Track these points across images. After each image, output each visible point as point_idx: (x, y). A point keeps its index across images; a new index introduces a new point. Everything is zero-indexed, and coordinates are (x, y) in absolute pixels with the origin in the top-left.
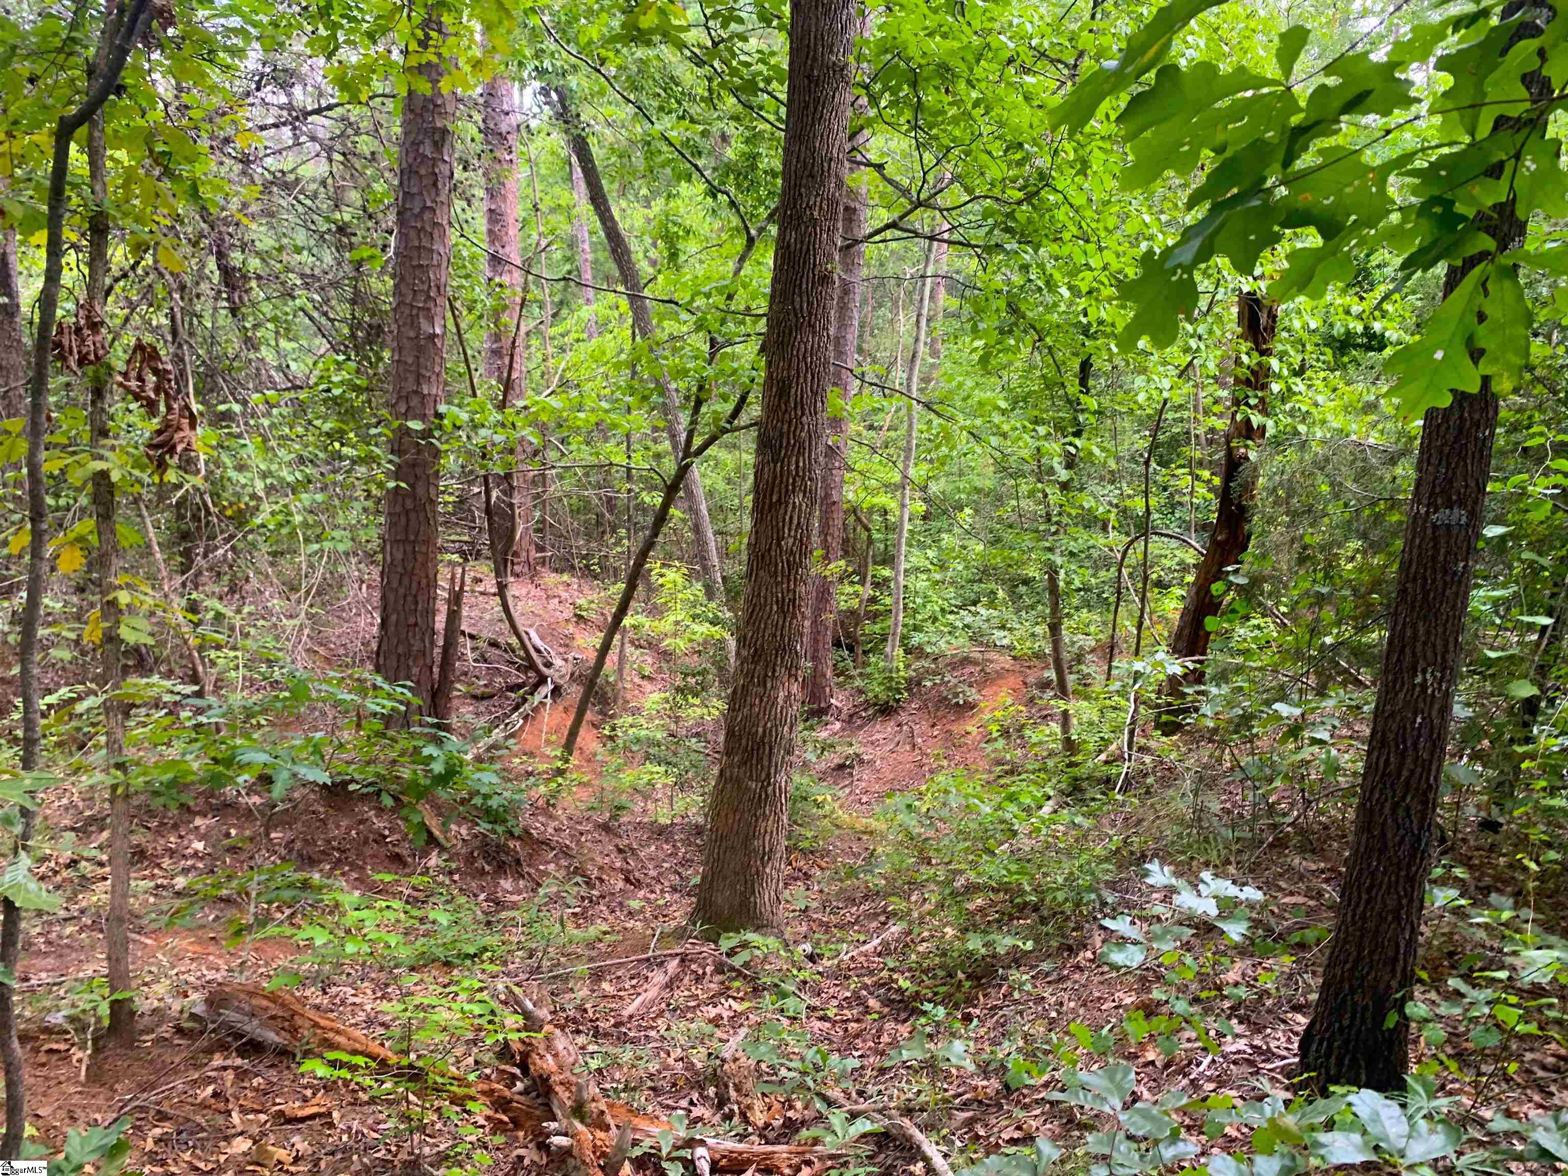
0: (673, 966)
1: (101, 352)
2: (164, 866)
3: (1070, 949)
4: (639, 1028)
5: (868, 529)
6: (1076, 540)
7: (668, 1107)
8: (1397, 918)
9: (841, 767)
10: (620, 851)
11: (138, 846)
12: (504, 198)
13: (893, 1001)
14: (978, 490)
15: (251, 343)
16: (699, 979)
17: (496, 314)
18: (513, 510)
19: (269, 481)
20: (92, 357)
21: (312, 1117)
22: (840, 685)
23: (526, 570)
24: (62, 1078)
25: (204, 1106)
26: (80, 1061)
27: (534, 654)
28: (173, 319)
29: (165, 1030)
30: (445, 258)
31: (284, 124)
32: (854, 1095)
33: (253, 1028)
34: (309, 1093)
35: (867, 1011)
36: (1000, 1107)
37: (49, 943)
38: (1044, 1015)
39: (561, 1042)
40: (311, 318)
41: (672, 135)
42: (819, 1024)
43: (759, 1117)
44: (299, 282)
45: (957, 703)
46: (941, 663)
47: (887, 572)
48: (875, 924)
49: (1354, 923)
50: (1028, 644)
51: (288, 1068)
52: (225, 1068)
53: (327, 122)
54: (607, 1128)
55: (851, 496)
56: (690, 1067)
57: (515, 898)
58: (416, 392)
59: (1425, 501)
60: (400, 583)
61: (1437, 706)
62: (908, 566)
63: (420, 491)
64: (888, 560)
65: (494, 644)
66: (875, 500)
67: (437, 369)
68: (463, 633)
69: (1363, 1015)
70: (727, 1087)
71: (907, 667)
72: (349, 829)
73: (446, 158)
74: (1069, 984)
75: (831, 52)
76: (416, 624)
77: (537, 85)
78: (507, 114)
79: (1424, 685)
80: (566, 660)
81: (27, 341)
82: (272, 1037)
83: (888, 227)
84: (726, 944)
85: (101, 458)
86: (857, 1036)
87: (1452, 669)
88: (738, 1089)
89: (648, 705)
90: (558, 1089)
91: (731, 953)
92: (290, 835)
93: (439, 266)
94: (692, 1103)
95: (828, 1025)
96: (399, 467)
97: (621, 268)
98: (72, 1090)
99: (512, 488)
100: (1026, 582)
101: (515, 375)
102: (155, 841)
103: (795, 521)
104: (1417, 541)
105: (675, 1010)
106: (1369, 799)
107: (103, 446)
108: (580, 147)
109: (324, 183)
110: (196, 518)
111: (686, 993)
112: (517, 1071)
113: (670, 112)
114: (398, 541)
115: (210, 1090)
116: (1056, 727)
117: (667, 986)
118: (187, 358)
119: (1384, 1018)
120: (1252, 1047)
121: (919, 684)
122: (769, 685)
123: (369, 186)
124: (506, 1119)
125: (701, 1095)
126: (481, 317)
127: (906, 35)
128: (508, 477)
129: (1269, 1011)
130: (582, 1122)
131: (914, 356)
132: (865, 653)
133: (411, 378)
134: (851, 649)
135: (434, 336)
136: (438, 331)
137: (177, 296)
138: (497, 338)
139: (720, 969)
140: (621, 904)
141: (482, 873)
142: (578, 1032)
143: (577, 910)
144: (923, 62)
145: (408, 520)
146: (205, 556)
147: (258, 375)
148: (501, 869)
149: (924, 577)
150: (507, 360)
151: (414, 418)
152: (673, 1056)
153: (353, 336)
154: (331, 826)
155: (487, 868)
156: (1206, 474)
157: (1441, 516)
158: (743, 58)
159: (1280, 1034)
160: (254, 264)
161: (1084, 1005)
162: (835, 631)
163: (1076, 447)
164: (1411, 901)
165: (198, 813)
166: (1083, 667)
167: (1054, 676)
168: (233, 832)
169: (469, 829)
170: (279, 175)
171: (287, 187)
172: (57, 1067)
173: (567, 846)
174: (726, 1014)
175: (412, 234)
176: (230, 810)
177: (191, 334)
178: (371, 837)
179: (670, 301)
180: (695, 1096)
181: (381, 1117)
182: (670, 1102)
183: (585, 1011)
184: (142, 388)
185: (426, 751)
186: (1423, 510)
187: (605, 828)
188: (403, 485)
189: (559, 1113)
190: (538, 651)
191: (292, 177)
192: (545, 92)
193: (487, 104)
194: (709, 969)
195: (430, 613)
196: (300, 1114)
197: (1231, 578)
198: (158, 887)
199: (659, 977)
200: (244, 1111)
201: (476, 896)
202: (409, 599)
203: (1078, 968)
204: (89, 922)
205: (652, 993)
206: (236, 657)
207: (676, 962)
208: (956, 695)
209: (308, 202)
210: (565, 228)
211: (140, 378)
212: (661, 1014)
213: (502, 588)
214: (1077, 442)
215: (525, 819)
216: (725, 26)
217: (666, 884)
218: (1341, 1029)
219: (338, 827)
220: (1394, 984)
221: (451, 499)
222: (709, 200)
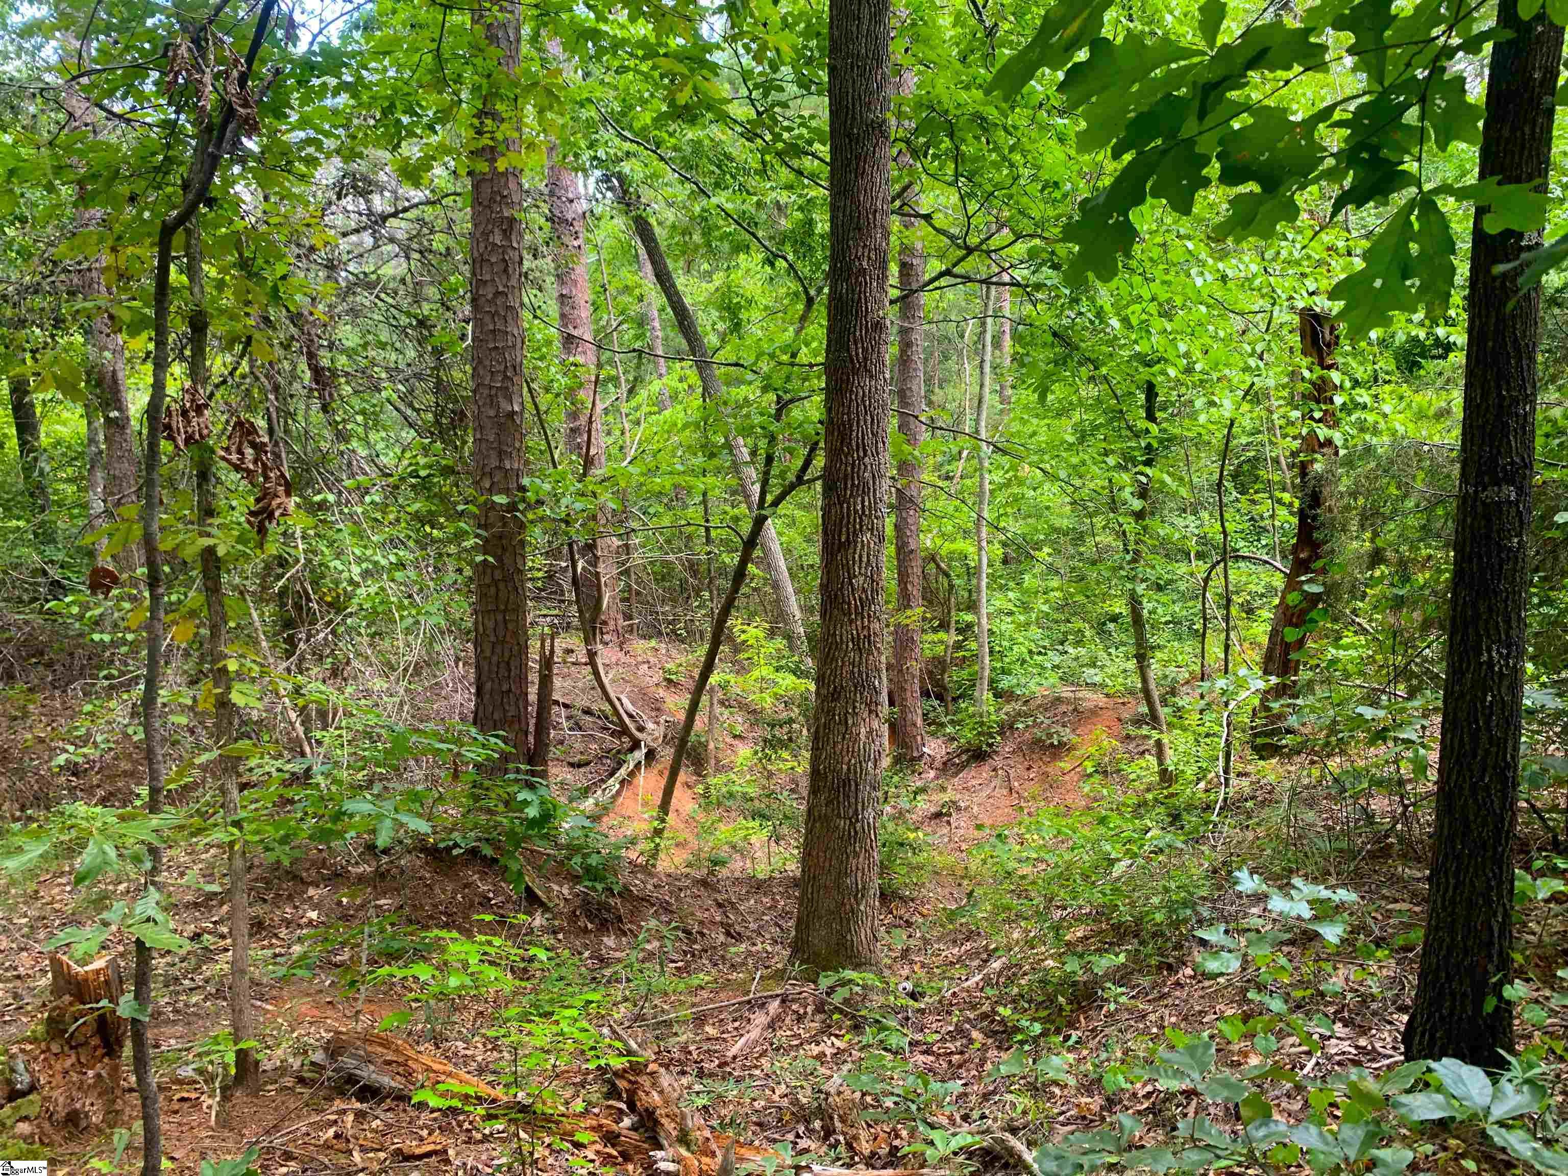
0: (774, 1006)
1: (205, 432)
2: (281, 936)
3: (1170, 967)
4: (744, 1067)
5: (947, 575)
6: (1153, 567)
7: (775, 1141)
8: (1488, 902)
9: (938, 815)
10: (720, 905)
11: (255, 917)
12: (575, 282)
13: (996, 1032)
14: (1056, 530)
15: (342, 436)
16: (800, 1019)
17: (571, 393)
18: (598, 580)
19: (364, 566)
20: (197, 437)
21: (428, 1155)
22: (933, 734)
23: (615, 638)
24: (194, 1124)
25: (327, 1146)
26: (210, 1107)
27: (627, 720)
28: (270, 420)
29: (288, 1081)
30: (519, 340)
31: (365, 229)
32: (958, 1120)
33: (370, 1074)
34: (425, 1133)
35: (971, 1041)
36: (1103, 1119)
37: (176, 1011)
38: (1146, 1031)
39: (666, 1080)
40: (397, 409)
41: (729, 206)
42: (922, 1058)
43: (865, 1147)
44: (384, 375)
45: (1052, 744)
46: (1033, 704)
47: (969, 617)
48: (976, 963)
49: (1444, 908)
50: (1120, 680)
51: (405, 1111)
52: (344, 1112)
53: (403, 224)
54: (713, 1154)
55: (929, 543)
56: (796, 1102)
57: (618, 955)
58: (499, 468)
59: (1472, 481)
60: (493, 653)
61: (1506, 683)
62: (991, 609)
63: (507, 560)
64: (972, 606)
65: (588, 712)
66: (953, 547)
67: (517, 445)
68: (556, 703)
69: (1462, 1003)
70: (832, 1118)
71: (998, 711)
72: (455, 892)
73: (515, 245)
74: (1170, 1001)
75: (869, 110)
76: (510, 691)
77: (598, 173)
78: (571, 201)
79: (1490, 664)
80: (658, 723)
81: (137, 450)
82: (387, 1081)
83: (942, 275)
84: (825, 982)
85: (209, 535)
86: (960, 1066)
87: (1518, 646)
88: (843, 1120)
89: (740, 760)
90: (663, 1120)
91: (831, 991)
92: (398, 901)
93: (514, 346)
94: (798, 1136)
95: (932, 1058)
96: (486, 541)
97: (689, 342)
98: (204, 1134)
99: (597, 558)
100: (1114, 619)
101: (593, 451)
102: (272, 912)
103: (865, 559)
104: (1469, 520)
105: (778, 1049)
106: (1448, 782)
107: (210, 525)
108: (643, 229)
109: (403, 281)
110: (298, 607)
111: (789, 1033)
112: (623, 1106)
113: (727, 188)
114: (489, 612)
115: (331, 1132)
116: (1152, 760)
117: (769, 1027)
118: (283, 455)
119: (1483, 1001)
120: (1357, 1047)
121: (1011, 727)
122: (850, 722)
123: (445, 279)
124: (615, 1153)
125: (807, 1128)
126: (558, 395)
127: (940, 89)
128: (590, 547)
129: (1374, 1014)
130: (688, 1149)
131: (980, 402)
132: (955, 700)
133: (493, 454)
134: (940, 697)
135: (513, 413)
136: (516, 408)
137: (272, 397)
138: (573, 416)
139: (819, 1009)
140: (723, 957)
141: (585, 931)
142: (683, 1073)
143: (680, 964)
144: (959, 112)
145: (498, 590)
146: (308, 640)
147: (350, 464)
148: (603, 927)
149: (1009, 619)
150: (585, 437)
151: (499, 492)
152: (778, 1092)
153: (437, 422)
154: (437, 890)
155: (590, 926)
156: (1286, 497)
157: (1490, 494)
158: (786, 123)
159: (1386, 1034)
160: (342, 360)
161: (1185, 1019)
162: (922, 680)
163: (1147, 476)
164: (1500, 883)
165: (311, 884)
166: (1176, 699)
167: (1145, 710)
168: (345, 900)
169: (571, 888)
170: (362, 276)
171: (370, 286)
172: (190, 1114)
173: (667, 902)
174: (829, 1051)
175: (487, 319)
176: (340, 880)
177: (286, 431)
178: (477, 900)
179: (736, 365)
180: (801, 1129)
181: (494, 1154)
182: (776, 1136)
183: (690, 1053)
184: (242, 460)
185: (521, 797)
186: (1471, 490)
187: (704, 883)
188: (491, 559)
189: (665, 1143)
190: (631, 716)
191: (374, 277)
192: (606, 179)
193: (552, 194)
194: (810, 1009)
195: (523, 680)
196: (418, 1151)
197: (1306, 587)
198: (276, 956)
199: (760, 1019)
200: (364, 1150)
201: (580, 953)
202: (502, 665)
203: (1178, 984)
204: (214, 991)
205: (755, 1034)
206: (340, 736)
207: (777, 1003)
208: (1050, 736)
209: (390, 301)
210: (635, 309)
211: (240, 452)
212: (763, 1054)
213: (592, 655)
214: (1148, 470)
215: (624, 877)
216: (765, 95)
217: (768, 936)
218: (1442, 1018)
219: (444, 891)
220: (1491, 968)
221: (540, 574)
222: (768, 269)
